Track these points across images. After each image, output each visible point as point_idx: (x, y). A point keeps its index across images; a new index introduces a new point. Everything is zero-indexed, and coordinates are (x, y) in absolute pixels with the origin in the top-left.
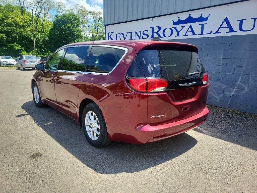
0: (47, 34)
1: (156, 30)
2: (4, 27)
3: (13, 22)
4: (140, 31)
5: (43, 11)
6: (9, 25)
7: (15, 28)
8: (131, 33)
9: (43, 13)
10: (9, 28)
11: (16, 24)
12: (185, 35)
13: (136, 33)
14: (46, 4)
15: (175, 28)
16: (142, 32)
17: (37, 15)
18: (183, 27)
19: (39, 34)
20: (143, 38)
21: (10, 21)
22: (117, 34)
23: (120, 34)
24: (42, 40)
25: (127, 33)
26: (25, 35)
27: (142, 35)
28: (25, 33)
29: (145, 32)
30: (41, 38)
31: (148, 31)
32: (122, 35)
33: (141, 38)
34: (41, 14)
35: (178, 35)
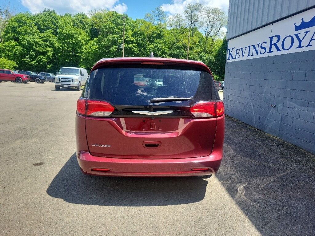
0: (214, 54)
1: (275, 40)
2: (173, 50)
3: (183, 45)
4: (258, 44)
5: (214, 29)
6: (178, 48)
7: (184, 51)
8: (249, 47)
9: (214, 31)
10: (178, 51)
11: (185, 47)
12: (309, 45)
13: (254, 46)
14: (219, 22)
15: (297, 35)
16: (260, 45)
17: (207, 35)
18: (307, 32)
19: (207, 55)
20: (261, 53)
21: (180, 43)
22: (236, 50)
23: (239, 49)
24: (208, 62)
25: (246, 47)
26: (192, 58)
27: (260, 49)
28: (192, 56)
29: (264, 45)
30: (207, 59)
31: (266, 43)
32: (241, 50)
33: (259, 53)
34: (211, 33)
35: (300, 46)
